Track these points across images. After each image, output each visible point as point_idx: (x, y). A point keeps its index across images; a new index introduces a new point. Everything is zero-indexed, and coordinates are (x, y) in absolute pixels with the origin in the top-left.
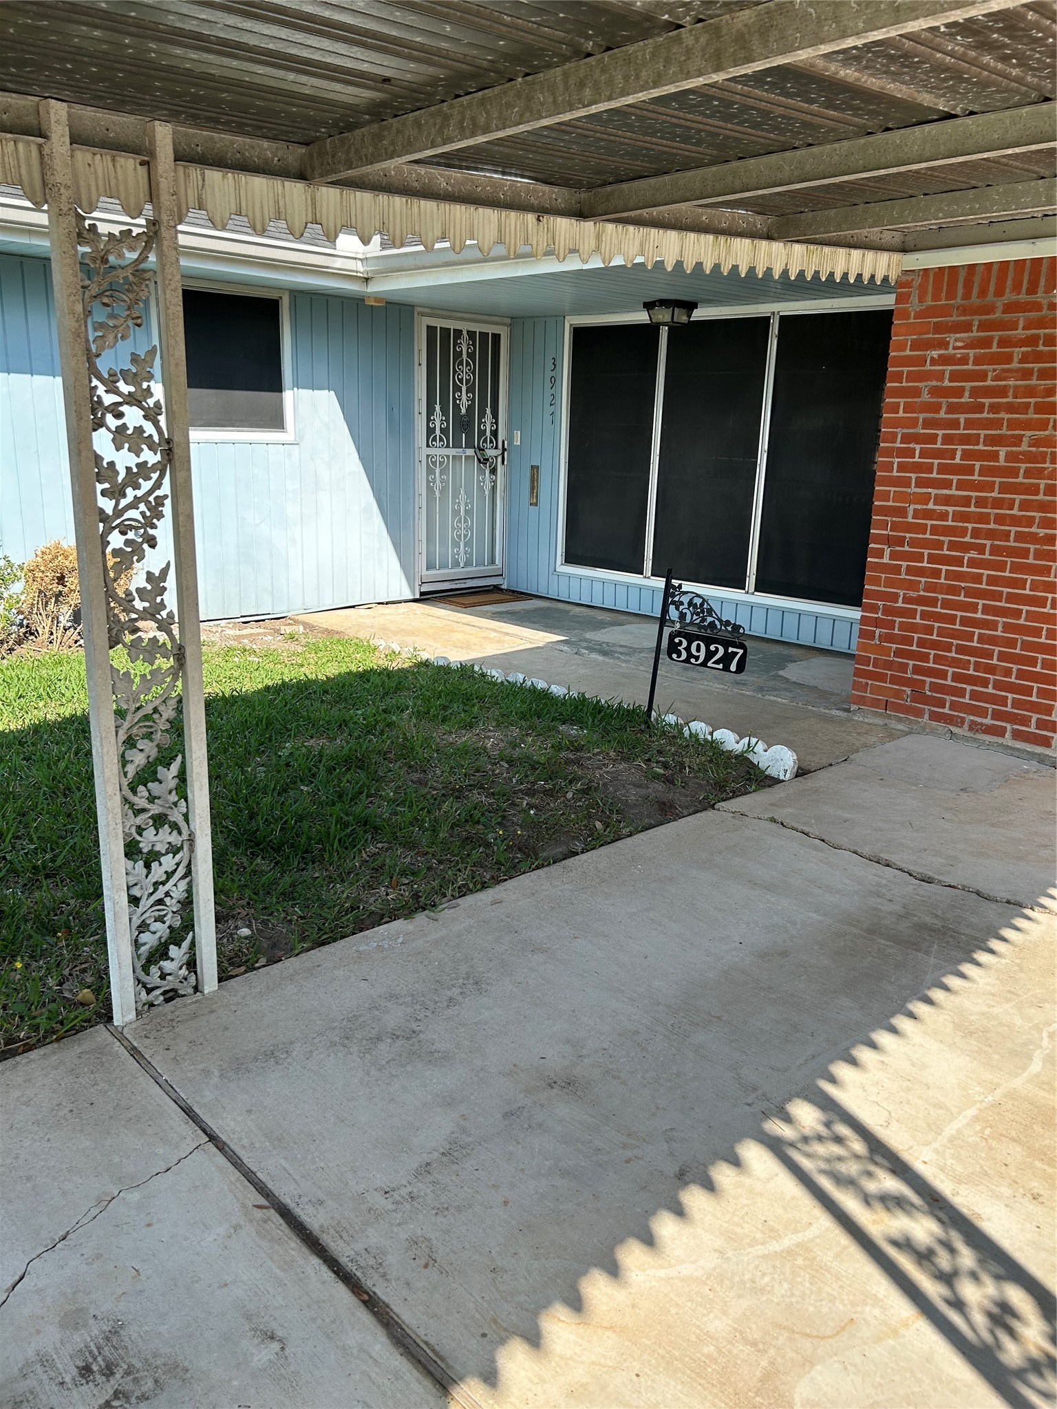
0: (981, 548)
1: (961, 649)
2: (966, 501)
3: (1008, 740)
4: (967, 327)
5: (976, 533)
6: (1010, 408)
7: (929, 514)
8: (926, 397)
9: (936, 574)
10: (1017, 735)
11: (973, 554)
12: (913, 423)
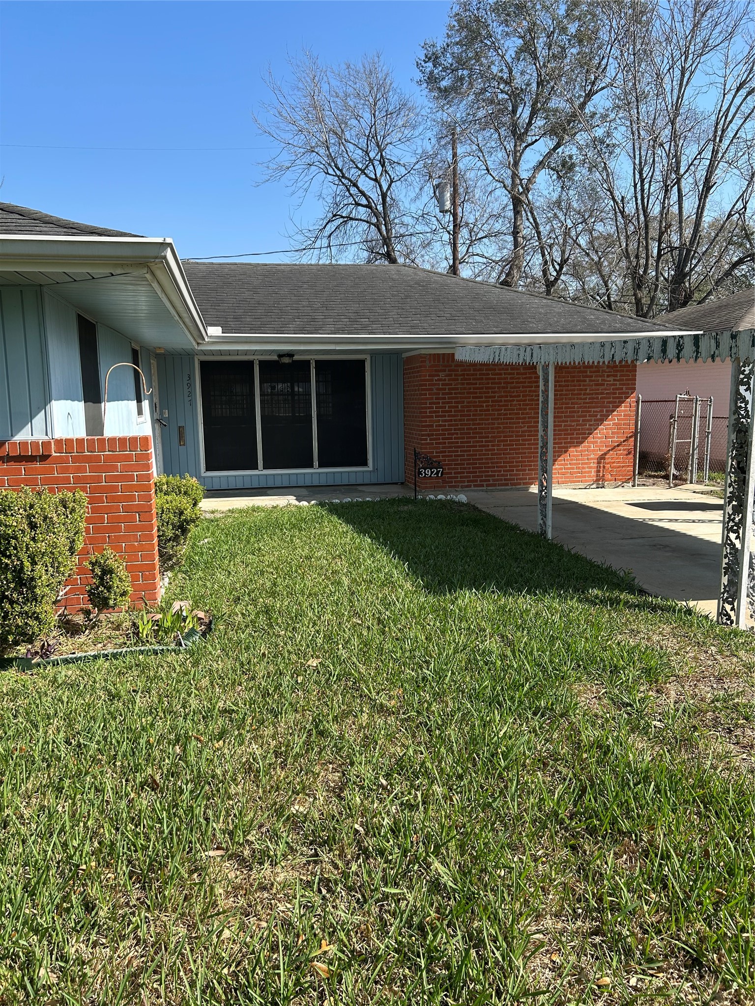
0: (457, 434)
2: (451, 420)
4: (445, 371)
5: (455, 430)
6: (460, 393)
7: (440, 426)
8: (435, 391)
9: (445, 443)
11: (455, 436)
12: (432, 399)
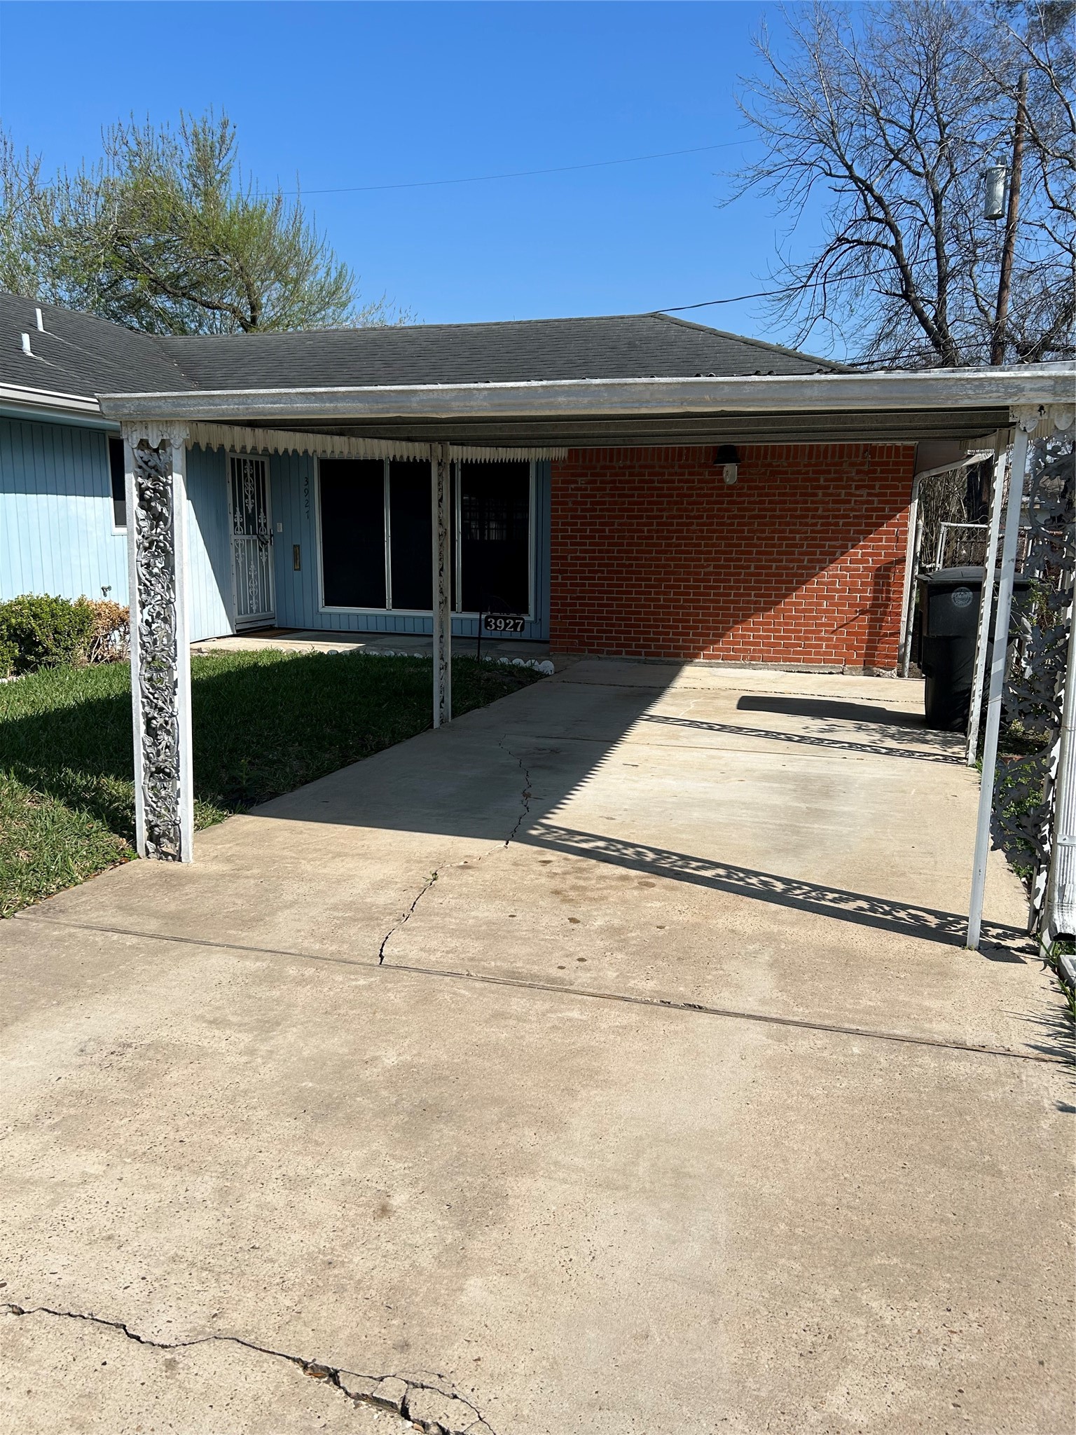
1: (599, 618)
3: (624, 656)
10: (628, 653)
